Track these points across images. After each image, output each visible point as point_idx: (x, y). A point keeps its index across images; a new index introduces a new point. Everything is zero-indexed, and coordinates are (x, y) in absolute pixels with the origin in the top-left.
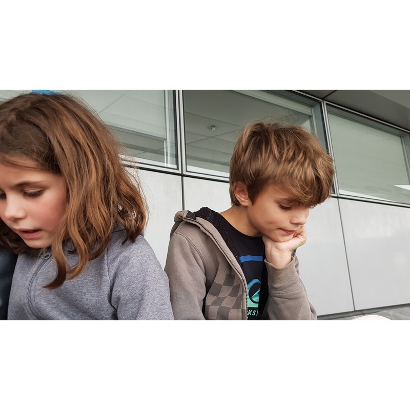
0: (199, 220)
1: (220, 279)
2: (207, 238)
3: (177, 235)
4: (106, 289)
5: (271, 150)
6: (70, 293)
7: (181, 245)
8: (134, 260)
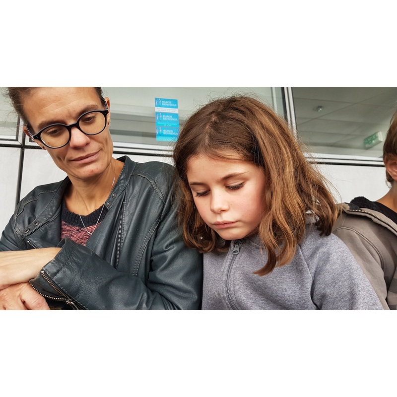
3: (343, 230)
6: (270, 288)
7: (352, 241)
8: (335, 257)
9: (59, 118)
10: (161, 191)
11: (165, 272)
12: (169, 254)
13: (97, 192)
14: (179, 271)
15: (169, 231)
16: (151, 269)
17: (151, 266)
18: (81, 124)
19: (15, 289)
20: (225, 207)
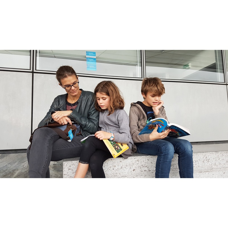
0: (136, 104)
1: (141, 118)
2: (138, 108)
3: (131, 108)
4: (117, 118)
5: (148, 84)
7: (132, 110)
8: (121, 113)
9: (69, 84)
10: (91, 99)
11: (92, 116)
12: (93, 113)
13: (75, 98)
14: (94, 116)
15: (93, 108)
16: (89, 116)
17: (89, 115)
18: (74, 85)
19: (65, 117)
20: (102, 103)
